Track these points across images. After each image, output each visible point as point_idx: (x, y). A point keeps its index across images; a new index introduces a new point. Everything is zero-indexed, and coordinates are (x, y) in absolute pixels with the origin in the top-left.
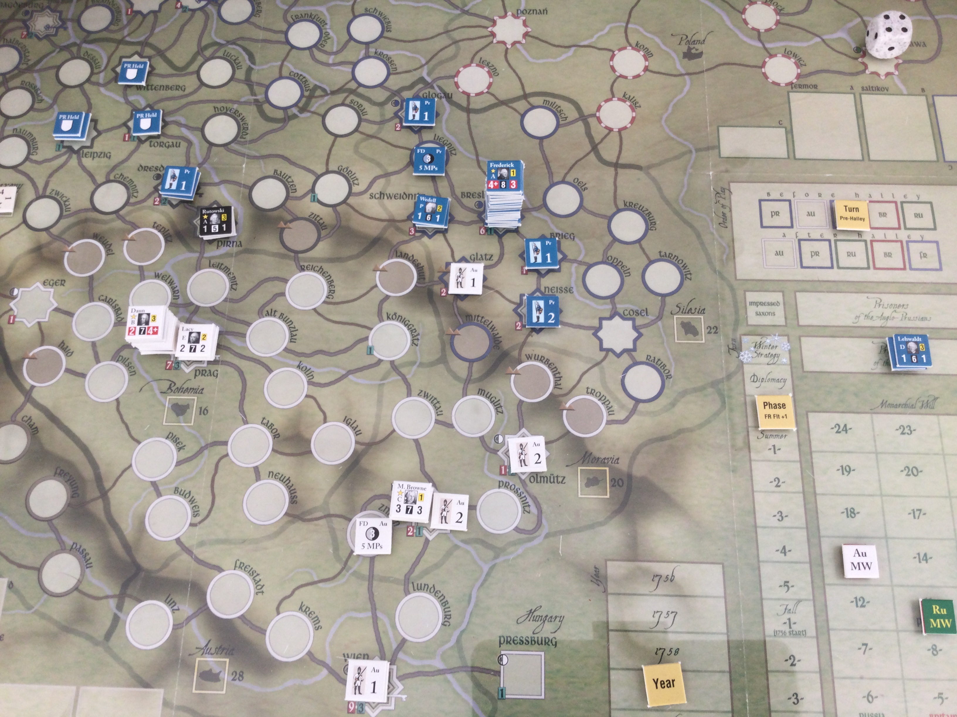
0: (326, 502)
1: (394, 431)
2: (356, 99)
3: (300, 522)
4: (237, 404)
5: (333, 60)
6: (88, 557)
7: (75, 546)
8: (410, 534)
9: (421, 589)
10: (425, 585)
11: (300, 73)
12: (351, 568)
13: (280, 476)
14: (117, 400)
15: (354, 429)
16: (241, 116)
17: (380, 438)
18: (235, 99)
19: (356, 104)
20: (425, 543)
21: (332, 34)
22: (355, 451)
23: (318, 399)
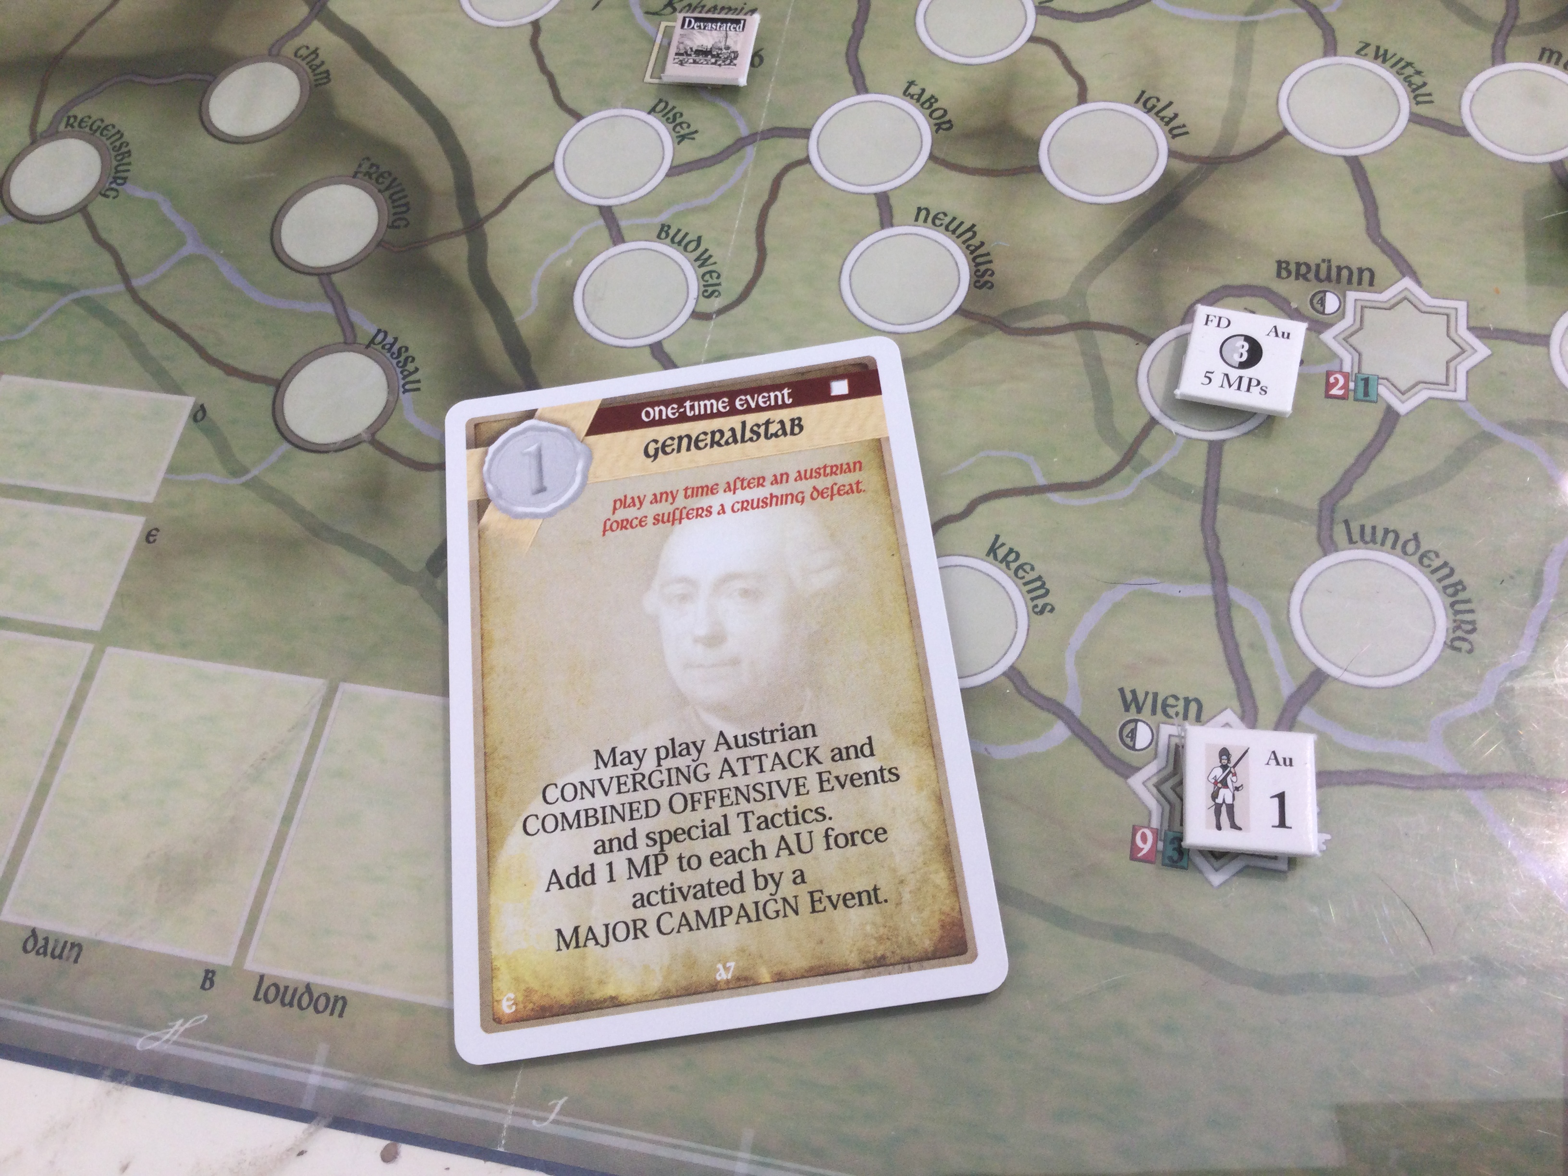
0: (1078, 292)
1: (1285, 133)
3: (1000, 332)
4: (842, 47)
6: (410, 367)
7: (380, 337)
8: (1335, 391)
9: (1373, 541)
10: (1387, 531)
12: (1148, 464)
13: (947, 220)
14: (536, 25)
15: (1166, 122)
17: (1241, 145)
20: (1383, 421)
22: (1167, 175)
23: (1065, 47)
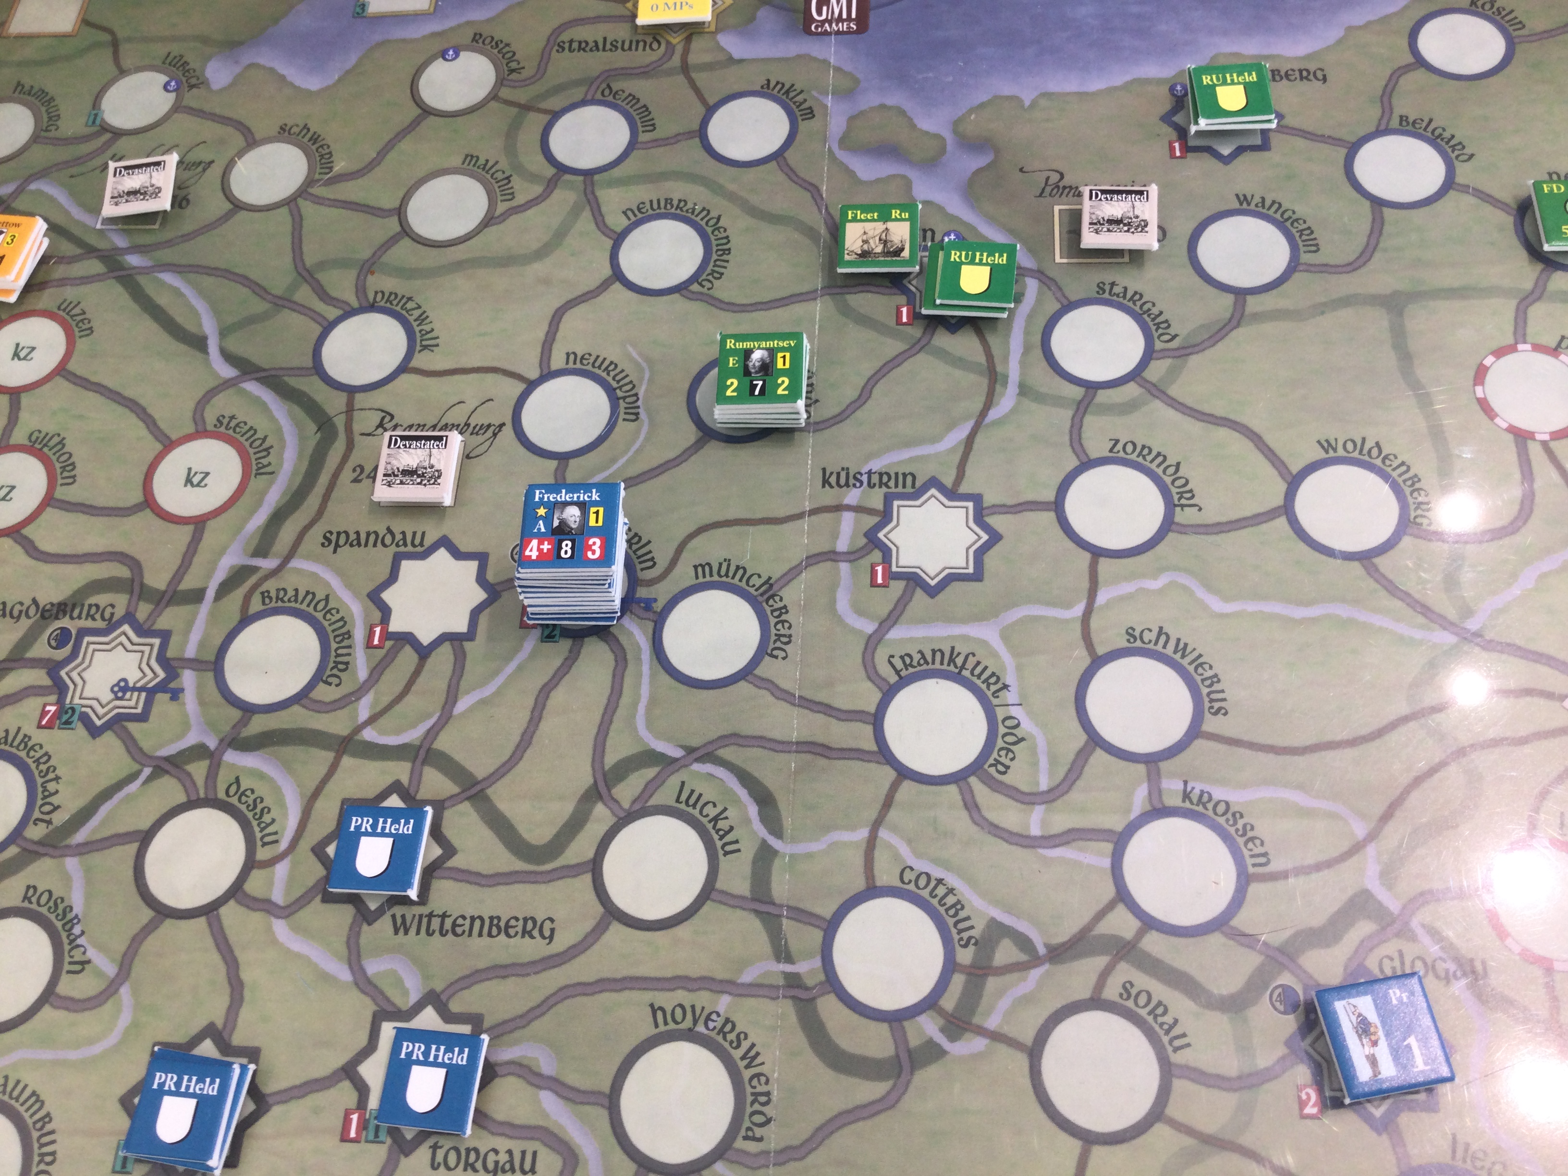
2: (1142, 981)
5: (1044, 823)
11: (937, 873)
16: (745, 1045)
18: (720, 975)
19: (1142, 1000)
21: (1027, 726)
